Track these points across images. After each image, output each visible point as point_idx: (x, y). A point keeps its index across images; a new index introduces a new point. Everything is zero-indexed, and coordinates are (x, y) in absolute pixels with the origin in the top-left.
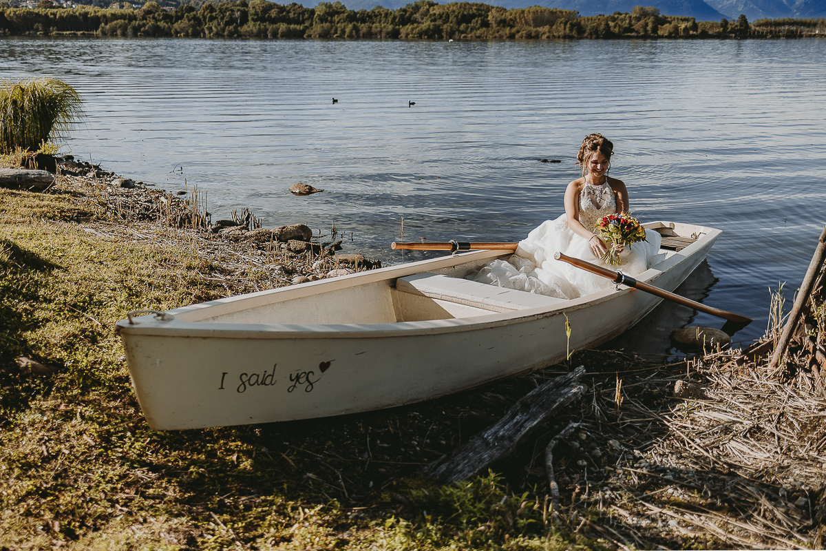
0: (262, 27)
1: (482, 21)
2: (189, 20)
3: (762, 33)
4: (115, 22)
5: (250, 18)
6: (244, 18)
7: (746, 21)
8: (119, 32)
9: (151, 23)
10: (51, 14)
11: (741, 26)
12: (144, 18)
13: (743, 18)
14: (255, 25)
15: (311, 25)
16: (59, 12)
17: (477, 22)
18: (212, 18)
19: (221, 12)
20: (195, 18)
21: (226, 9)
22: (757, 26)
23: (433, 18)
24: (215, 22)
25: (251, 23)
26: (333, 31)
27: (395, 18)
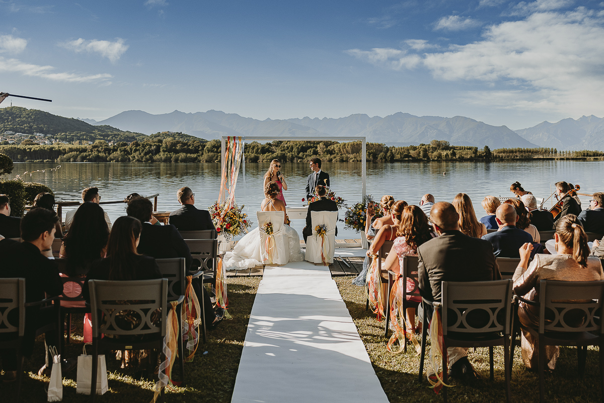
0: (169, 156)
1: (314, 151)
2: (121, 151)
3: (502, 157)
4: (70, 153)
5: (161, 150)
6: (157, 151)
7: (489, 150)
8: (72, 160)
9: (95, 153)
10: (28, 149)
11: (486, 153)
12: (92, 151)
13: (487, 147)
14: (164, 155)
15: (203, 154)
16: (34, 147)
17: (310, 152)
18: (136, 150)
19: (143, 146)
20: (125, 150)
21: (147, 144)
22: (498, 153)
23: (283, 149)
24: (138, 153)
25: (162, 153)
26: (215, 158)
27: (258, 149)
